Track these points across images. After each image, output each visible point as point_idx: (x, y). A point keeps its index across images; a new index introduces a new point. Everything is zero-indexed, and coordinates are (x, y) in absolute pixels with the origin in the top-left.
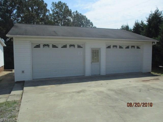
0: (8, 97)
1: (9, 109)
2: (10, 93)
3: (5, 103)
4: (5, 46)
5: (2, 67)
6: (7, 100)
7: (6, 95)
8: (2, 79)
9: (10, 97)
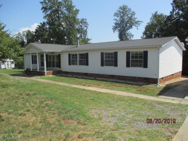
0: (182, 101)
1: (181, 109)
2: (184, 98)
3: (178, 104)
4: (185, 50)
5: (180, 72)
6: (180, 102)
7: (180, 98)
8: (178, 84)
9: (183, 101)
